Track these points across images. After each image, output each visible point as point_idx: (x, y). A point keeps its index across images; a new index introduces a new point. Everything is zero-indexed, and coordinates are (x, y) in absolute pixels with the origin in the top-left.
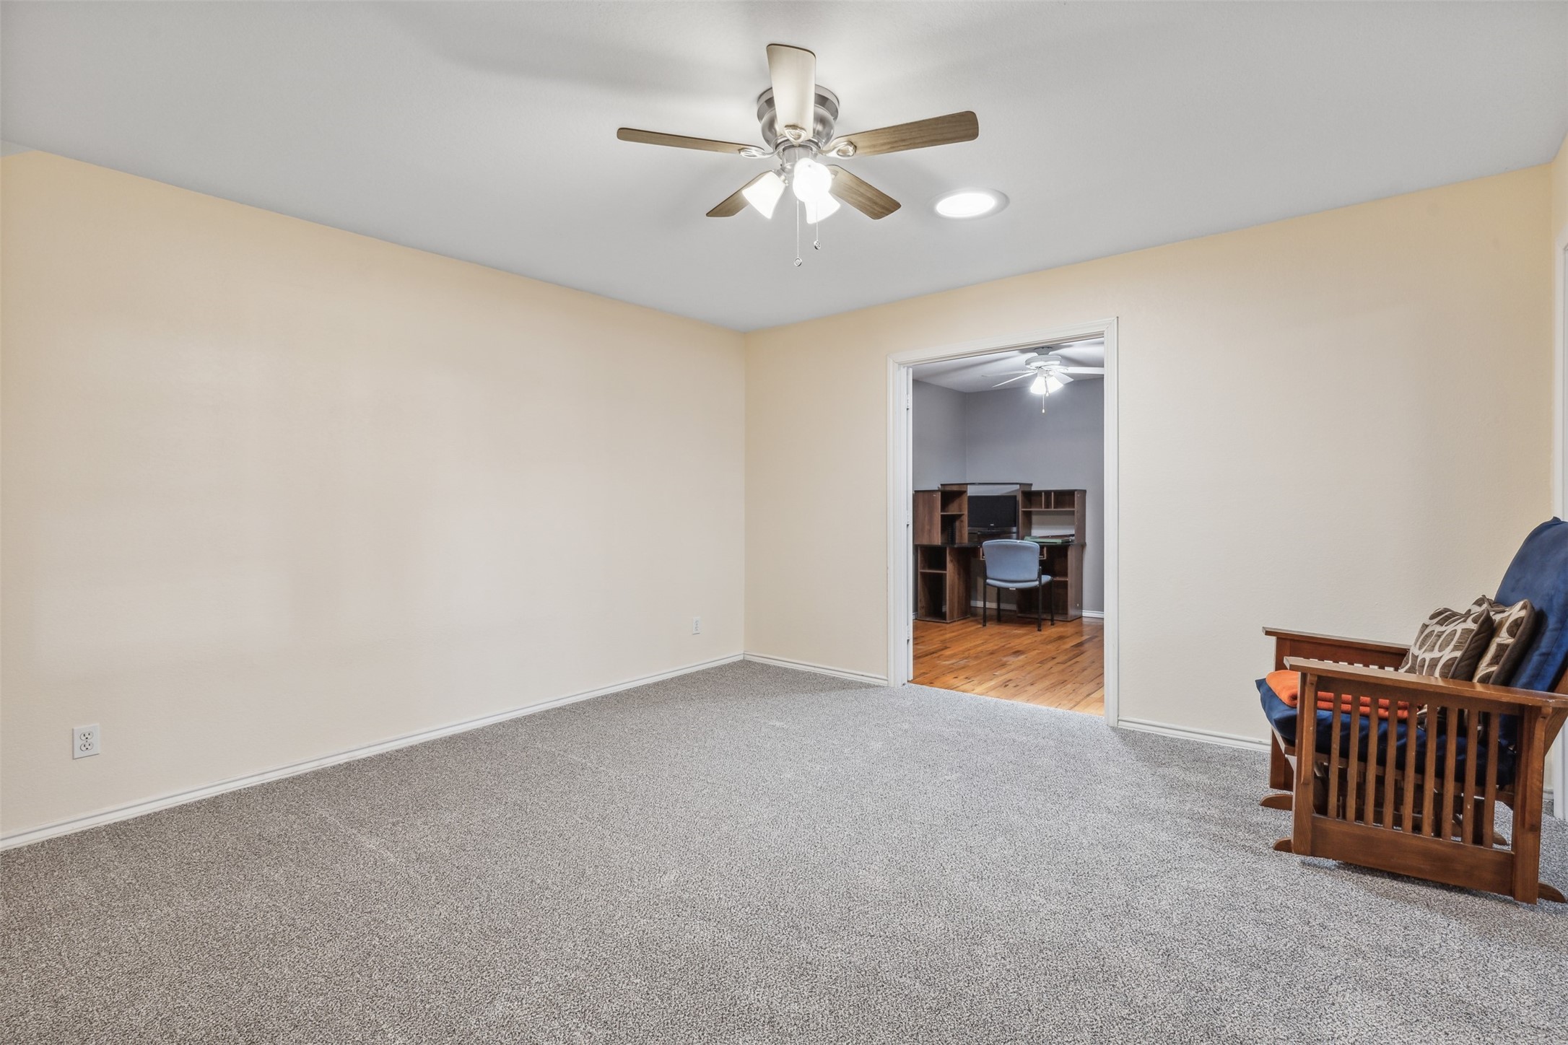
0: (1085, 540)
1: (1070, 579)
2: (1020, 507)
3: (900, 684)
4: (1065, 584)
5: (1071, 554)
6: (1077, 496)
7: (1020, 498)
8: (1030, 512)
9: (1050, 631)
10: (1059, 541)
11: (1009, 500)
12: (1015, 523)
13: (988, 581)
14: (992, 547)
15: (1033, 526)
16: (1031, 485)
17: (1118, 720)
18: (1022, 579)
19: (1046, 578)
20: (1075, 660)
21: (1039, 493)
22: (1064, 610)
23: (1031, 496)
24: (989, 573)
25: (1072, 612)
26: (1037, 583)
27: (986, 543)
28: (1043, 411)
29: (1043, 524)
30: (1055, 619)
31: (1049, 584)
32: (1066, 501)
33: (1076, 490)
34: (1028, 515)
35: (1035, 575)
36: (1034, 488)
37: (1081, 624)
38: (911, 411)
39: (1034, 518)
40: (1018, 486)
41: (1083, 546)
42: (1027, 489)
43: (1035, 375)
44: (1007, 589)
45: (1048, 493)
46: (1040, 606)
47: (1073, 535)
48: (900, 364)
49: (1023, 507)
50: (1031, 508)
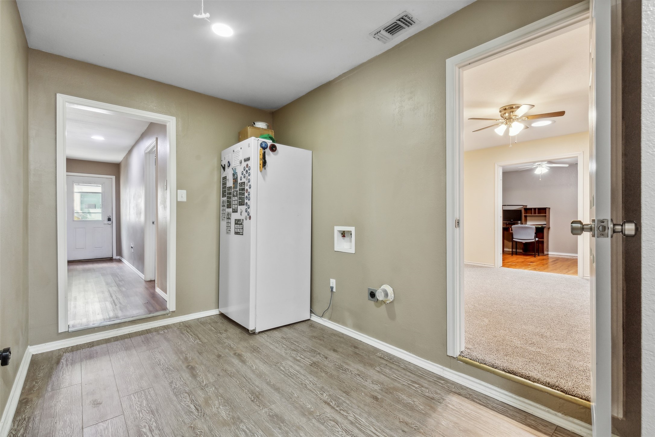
0: (549, 226)
1: (545, 240)
2: (523, 214)
3: (499, 267)
4: (543, 242)
5: (545, 231)
6: (547, 210)
7: (523, 211)
8: (527, 215)
9: (538, 258)
10: (540, 226)
11: (519, 212)
12: (521, 220)
13: (514, 239)
14: (516, 227)
15: (527, 221)
16: (527, 206)
17: (583, 276)
18: (528, 239)
19: (537, 239)
20: (556, 264)
21: (531, 209)
22: (543, 252)
23: (527, 210)
24: (514, 237)
25: (545, 253)
26: (534, 240)
27: (513, 226)
28: (540, 179)
29: (531, 220)
30: (540, 254)
31: (538, 241)
32: (542, 212)
33: (547, 208)
34: (526, 217)
35: (533, 237)
36: (528, 207)
37: (548, 256)
38: (502, 180)
39: (528, 218)
40: (522, 206)
41: (549, 228)
42: (525, 207)
43: (537, 167)
44: (522, 242)
45: (535, 209)
46: (535, 250)
47: (546, 224)
48: (499, 166)
49: (524, 214)
50: (526, 214)
